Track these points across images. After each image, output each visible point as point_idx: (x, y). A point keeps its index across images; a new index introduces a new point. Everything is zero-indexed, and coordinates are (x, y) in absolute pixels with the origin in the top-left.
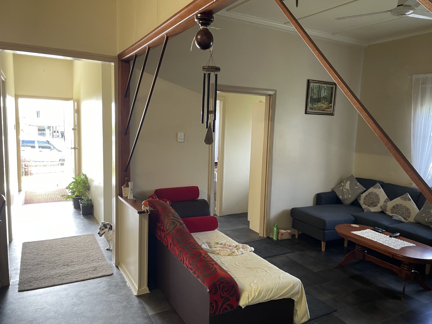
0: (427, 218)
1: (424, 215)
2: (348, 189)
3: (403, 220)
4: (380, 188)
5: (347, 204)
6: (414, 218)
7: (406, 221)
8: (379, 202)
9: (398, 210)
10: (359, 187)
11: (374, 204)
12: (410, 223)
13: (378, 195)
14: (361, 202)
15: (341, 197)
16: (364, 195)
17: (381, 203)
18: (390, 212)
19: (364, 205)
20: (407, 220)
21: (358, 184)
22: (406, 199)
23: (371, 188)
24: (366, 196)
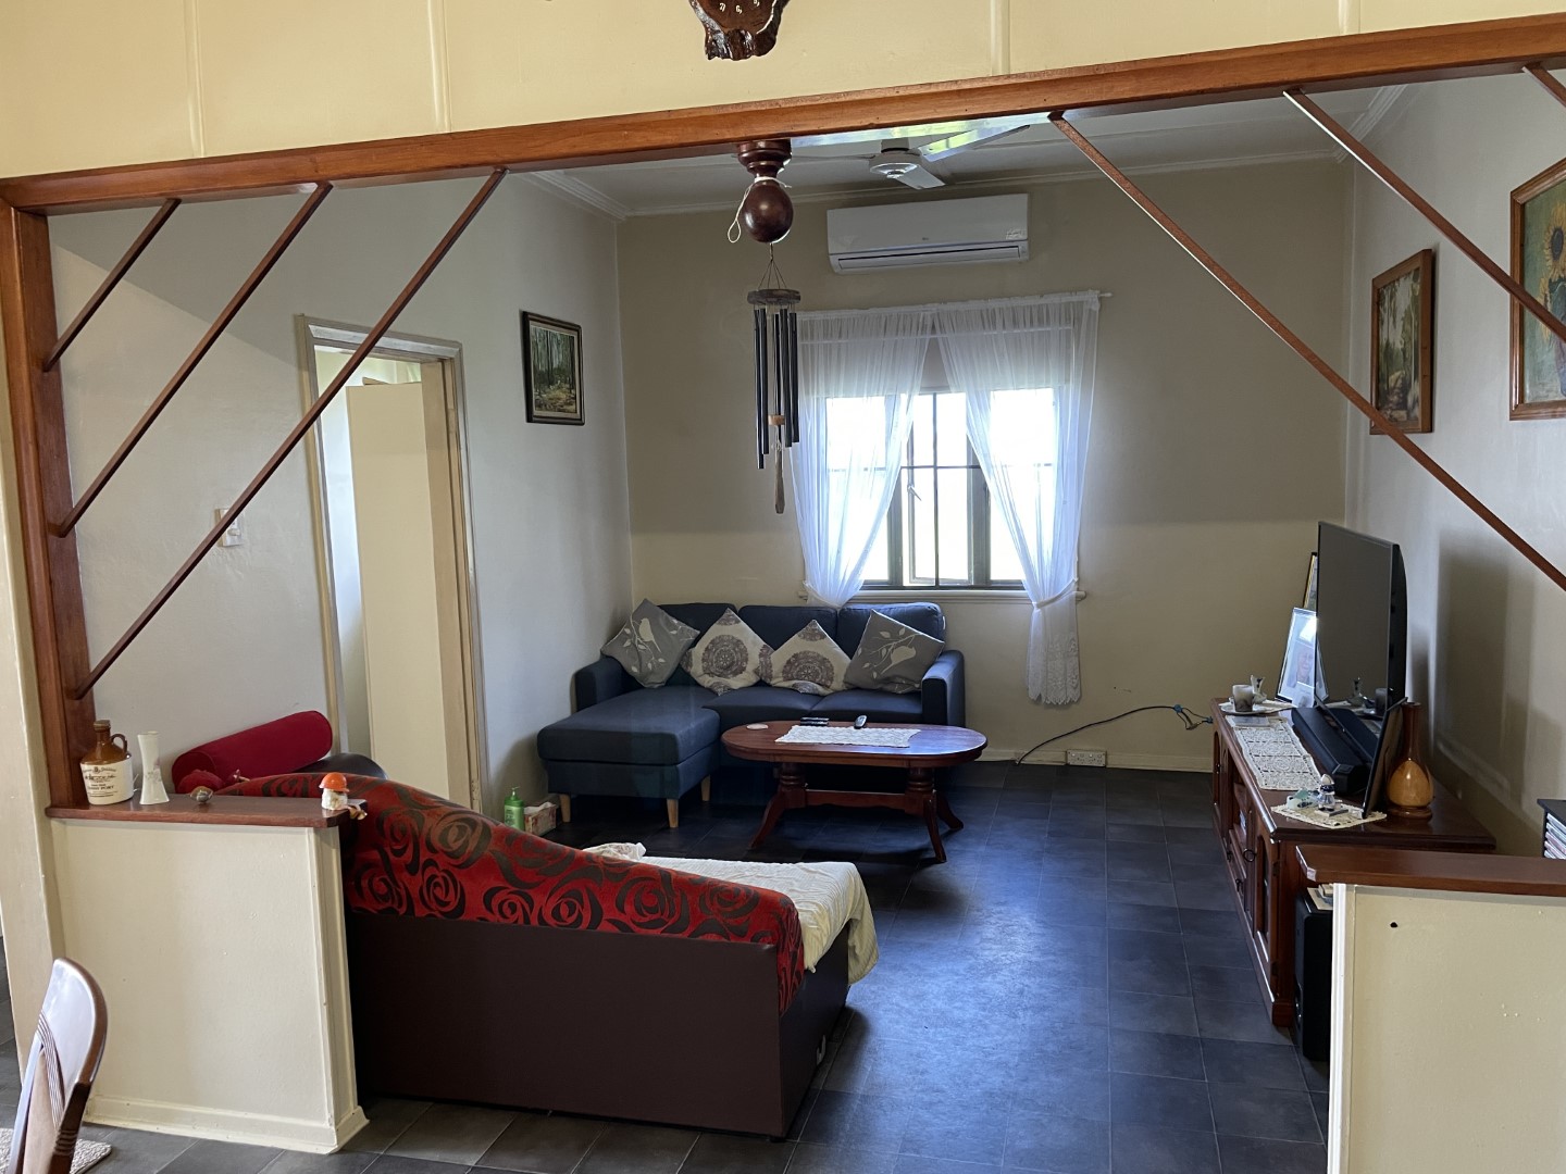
0: (875, 670)
1: (867, 665)
2: (651, 642)
3: (821, 690)
4: (738, 622)
5: (656, 686)
6: (842, 678)
7: (827, 692)
8: (747, 660)
9: (801, 670)
10: (681, 631)
11: (734, 669)
12: (836, 692)
13: (739, 641)
14: (696, 669)
15: (635, 669)
16: (699, 650)
17: (754, 660)
18: (781, 679)
19: (707, 676)
20: (828, 687)
21: (675, 621)
22: (813, 636)
23: (714, 625)
24: (707, 649)
